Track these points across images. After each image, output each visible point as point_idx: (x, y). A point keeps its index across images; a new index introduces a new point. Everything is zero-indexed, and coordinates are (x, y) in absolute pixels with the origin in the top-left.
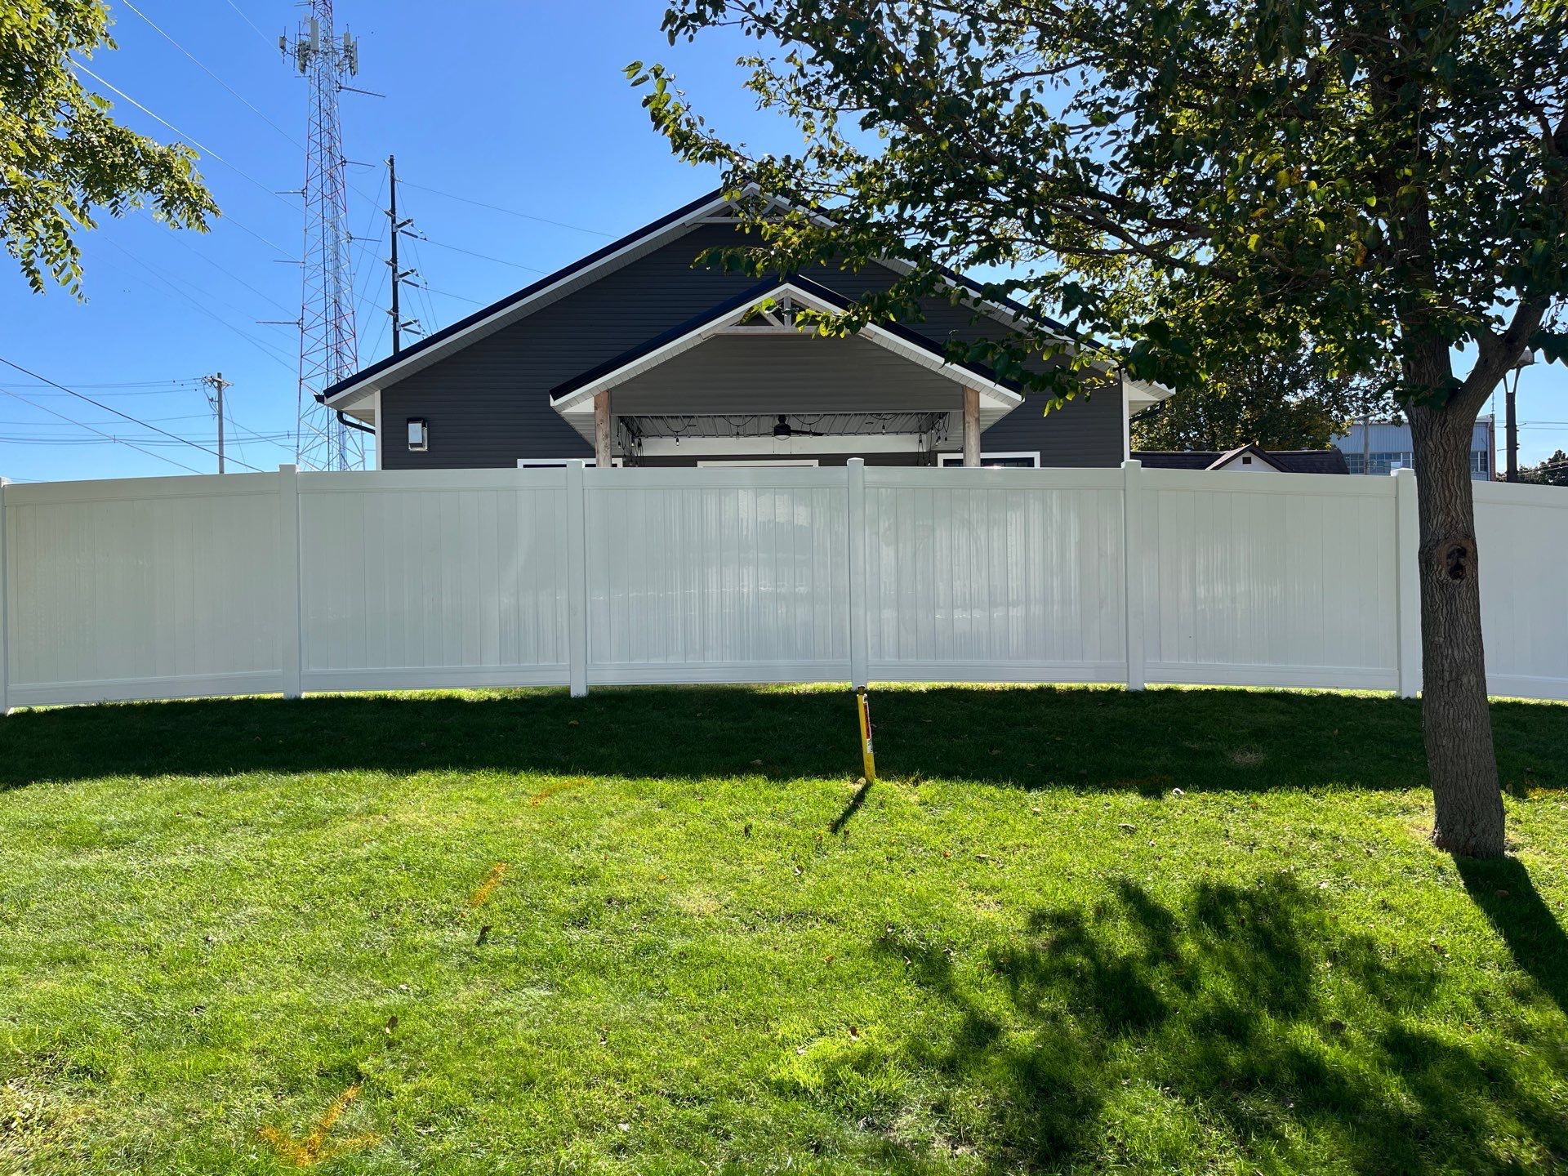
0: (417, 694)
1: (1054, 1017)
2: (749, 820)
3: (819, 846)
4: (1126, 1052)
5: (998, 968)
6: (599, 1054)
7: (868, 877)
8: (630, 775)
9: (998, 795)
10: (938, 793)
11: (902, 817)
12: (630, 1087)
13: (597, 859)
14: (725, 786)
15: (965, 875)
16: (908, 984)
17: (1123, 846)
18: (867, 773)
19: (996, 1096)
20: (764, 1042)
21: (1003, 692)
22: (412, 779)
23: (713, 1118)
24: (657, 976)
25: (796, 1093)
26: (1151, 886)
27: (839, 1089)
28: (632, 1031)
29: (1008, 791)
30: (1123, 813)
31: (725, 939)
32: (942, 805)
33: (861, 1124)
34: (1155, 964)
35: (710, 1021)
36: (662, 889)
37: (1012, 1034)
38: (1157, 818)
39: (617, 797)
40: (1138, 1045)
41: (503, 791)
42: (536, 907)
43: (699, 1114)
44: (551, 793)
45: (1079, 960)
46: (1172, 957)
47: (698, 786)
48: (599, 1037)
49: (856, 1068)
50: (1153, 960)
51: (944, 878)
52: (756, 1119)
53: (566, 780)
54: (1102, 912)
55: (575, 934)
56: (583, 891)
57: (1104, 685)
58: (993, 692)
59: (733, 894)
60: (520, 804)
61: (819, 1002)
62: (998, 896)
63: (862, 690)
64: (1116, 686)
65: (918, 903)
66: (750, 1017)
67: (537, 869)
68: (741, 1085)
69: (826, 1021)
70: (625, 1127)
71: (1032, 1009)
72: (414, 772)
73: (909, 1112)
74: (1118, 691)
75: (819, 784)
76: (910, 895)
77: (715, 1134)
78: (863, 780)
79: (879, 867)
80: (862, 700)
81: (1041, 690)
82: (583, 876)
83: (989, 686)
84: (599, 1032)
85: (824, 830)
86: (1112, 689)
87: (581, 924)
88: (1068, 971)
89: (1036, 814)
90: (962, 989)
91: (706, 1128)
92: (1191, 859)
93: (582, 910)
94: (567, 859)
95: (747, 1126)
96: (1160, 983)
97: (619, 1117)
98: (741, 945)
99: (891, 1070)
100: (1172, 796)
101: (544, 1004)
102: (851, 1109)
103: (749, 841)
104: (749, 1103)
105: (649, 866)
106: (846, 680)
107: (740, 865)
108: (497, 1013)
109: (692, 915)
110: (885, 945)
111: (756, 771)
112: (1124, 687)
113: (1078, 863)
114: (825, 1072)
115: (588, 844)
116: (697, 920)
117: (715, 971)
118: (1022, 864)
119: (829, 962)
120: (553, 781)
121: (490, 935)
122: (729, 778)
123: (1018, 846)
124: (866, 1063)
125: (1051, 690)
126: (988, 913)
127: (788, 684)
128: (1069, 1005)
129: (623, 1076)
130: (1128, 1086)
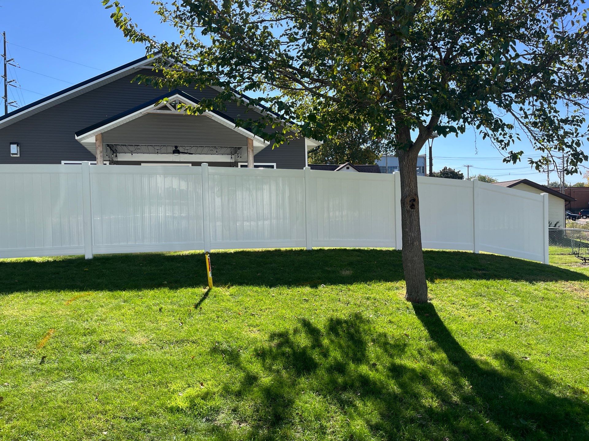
0: (14, 260)
1: (278, 371)
2: (161, 306)
3: (190, 314)
4: (303, 382)
5: (258, 355)
6: (95, 405)
7: (209, 325)
8: (111, 290)
9: (259, 290)
10: (237, 291)
11: (223, 301)
12: (108, 416)
13: (95, 325)
14: (151, 293)
15: (246, 321)
16: (223, 364)
17: (304, 306)
18: (210, 285)
19: (256, 403)
20: (165, 392)
21: (262, 252)
22: (11, 296)
23: (143, 425)
24: (121, 370)
25: (178, 411)
26: (313, 321)
27: (196, 407)
28: (109, 394)
29: (263, 289)
30: (304, 294)
31: (150, 353)
32: (239, 295)
33: (204, 420)
34: (314, 349)
35: (143, 386)
36: (124, 335)
37: (263, 379)
38: (316, 295)
39: (105, 299)
40: (308, 378)
41: (53, 299)
42: (67, 347)
43: (137, 424)
44: (75, 299)
45: (288, 349)
46: (320, 345)
47: (140, 293)
48: (95, 398)
49: (202, 399)
50: (313, 347)
51: (239, 323)
52: (161, 423)
53: (82, 293)
54: (296, 331)
55: (85, 357)
56: (89, 338)
57: (298, 248)
58: (258, 252)
59: (154, 335)
60: (61, 304)
61: (188, 374)
62: (258, 328)
63: (208, 253)
64: (302, 248)
65: (228, 333)
66: (160, 383)
67: (67, 331)
68: (155, 410)
69: (191, 381)
70: (105, 433)
71: (270, 369)
72: (12, 293)
73: (223, 413)
74: (303, 250)
75: (190, 290)
76: (225, 330)
77: (144, 431)
78: (208, 288)
79: (213, 320)
80: (207, 257)
81: (276, 251)
82: (89, 332)
83: (257, 250)
84: (94, 396)
85: (192, 308)
86: (301, 250)
87: (88, 352)
88: (283, 354)
89: (273, 296)
90: (244, 364)
91: (140, 429)
92: (327, 310)
93: (88, 347)
94: (82, 326)
95: (158, 426)
96: (316, 356)
97: (103, 429)
98: (158, 355)
99: (216, 398)
100: (321, 288)
101: (70, 386)
102: (200, 415)
103: (161, 314)
104: (158, 417)
105: (119, 326)
106: (202, 249)
107: (157, 323)
108: (49, 392)
109: (136, 345)
110: (215, 350)
111: (164, 286)
112: (305, 249)
113: (289, 314)
114: (190, 401)
115: (92, 319)
116: (139, 346)
117: (146, 366)
118: (268, 315)
119: (193, 359)
120: (76, 294)
121: (46, 360)
122: (153, 289)
123: (266, 309)
124: (206, 396)
125: (279, 250)
126: (255, 334)
127: (178, 252)
128: (283, 366)
129: (104, 413)
130: (304, 394)
